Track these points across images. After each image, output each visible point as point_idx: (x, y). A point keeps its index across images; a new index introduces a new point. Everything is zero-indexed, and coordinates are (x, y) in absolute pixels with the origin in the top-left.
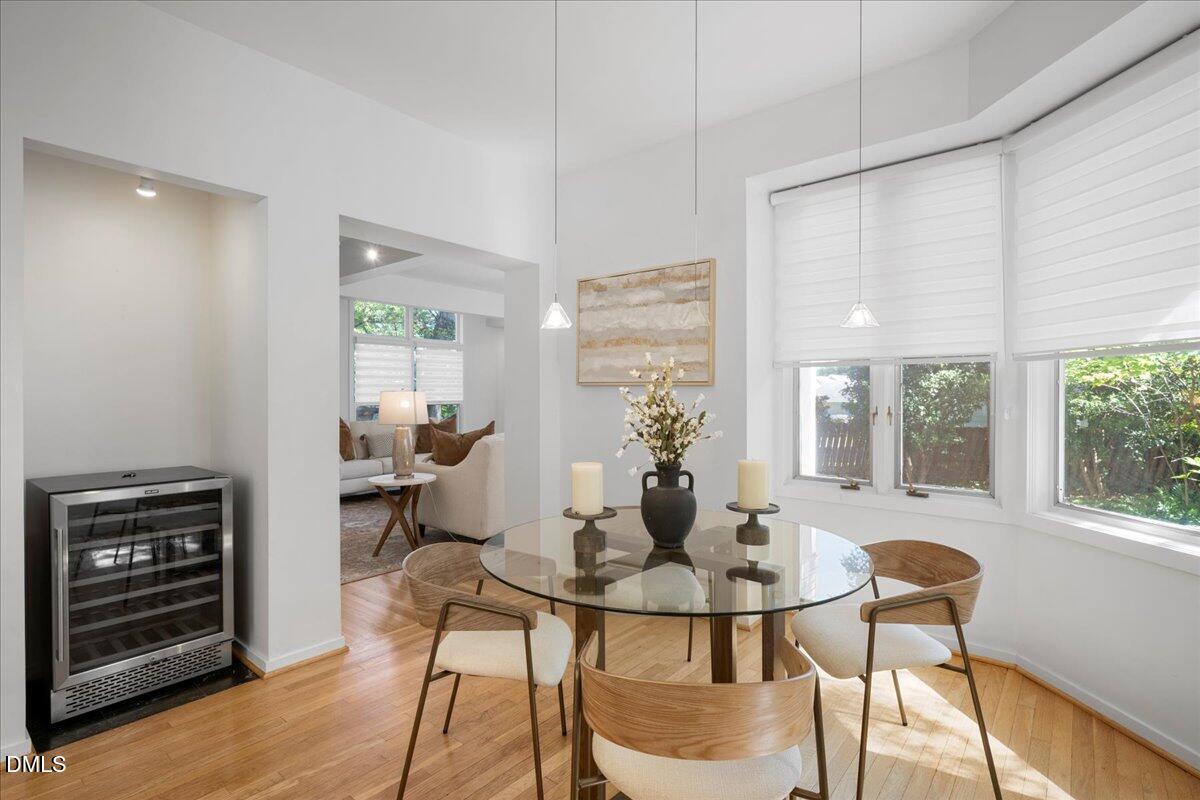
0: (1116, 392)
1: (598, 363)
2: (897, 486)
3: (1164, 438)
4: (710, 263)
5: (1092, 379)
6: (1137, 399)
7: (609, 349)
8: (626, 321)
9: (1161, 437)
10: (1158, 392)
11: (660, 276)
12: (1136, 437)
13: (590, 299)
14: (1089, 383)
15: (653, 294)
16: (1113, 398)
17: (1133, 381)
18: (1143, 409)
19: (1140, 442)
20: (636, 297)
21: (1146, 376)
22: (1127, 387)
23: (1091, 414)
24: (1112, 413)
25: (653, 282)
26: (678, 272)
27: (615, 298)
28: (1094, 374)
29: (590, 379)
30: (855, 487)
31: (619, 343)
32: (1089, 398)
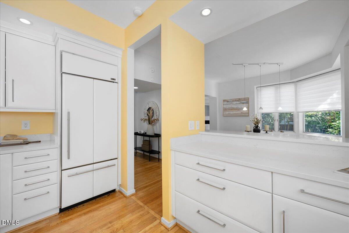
0: (314, 116)
1: (227, 113)
2: (279, 131)
3: (325, 126)
4: (248, 98)
5: (308, 114)
6: (319, 118)
7: (230, 111)
8: (232, 106)
9: (324, 126)
10: (323, 116)
11: (239, 100)
12: (318, 126)
13: (226, 103)
14: (308, 115)
15: (238, 102)
16: (313, 118)
17: (318, 114)
18: (320, 120)
19: (319, 127)
20: (234, 103)
21: (320, 113)
22: (316, 115)
23: (308, 121)
24: (313, 121)
25: (238, 101)
26: (243, 99)
27: (230, 103)
28: (309, 113)
29: (226, 115)
30: (272, 131)
31: (231, 110)
32: (308, 118)
